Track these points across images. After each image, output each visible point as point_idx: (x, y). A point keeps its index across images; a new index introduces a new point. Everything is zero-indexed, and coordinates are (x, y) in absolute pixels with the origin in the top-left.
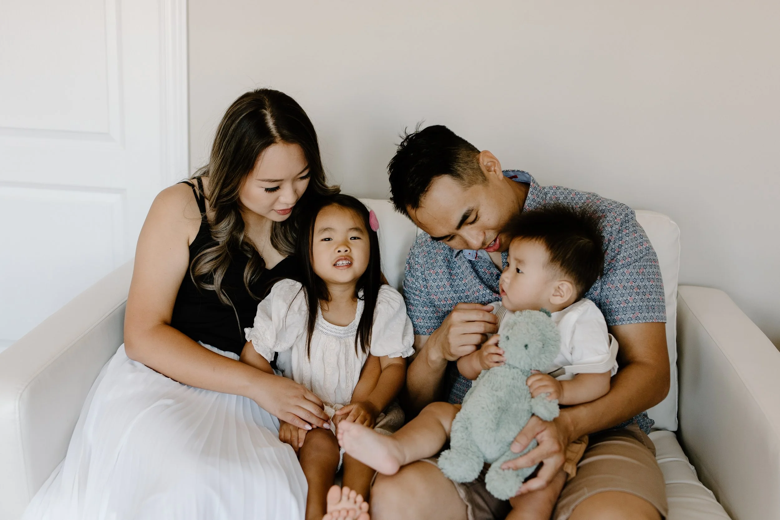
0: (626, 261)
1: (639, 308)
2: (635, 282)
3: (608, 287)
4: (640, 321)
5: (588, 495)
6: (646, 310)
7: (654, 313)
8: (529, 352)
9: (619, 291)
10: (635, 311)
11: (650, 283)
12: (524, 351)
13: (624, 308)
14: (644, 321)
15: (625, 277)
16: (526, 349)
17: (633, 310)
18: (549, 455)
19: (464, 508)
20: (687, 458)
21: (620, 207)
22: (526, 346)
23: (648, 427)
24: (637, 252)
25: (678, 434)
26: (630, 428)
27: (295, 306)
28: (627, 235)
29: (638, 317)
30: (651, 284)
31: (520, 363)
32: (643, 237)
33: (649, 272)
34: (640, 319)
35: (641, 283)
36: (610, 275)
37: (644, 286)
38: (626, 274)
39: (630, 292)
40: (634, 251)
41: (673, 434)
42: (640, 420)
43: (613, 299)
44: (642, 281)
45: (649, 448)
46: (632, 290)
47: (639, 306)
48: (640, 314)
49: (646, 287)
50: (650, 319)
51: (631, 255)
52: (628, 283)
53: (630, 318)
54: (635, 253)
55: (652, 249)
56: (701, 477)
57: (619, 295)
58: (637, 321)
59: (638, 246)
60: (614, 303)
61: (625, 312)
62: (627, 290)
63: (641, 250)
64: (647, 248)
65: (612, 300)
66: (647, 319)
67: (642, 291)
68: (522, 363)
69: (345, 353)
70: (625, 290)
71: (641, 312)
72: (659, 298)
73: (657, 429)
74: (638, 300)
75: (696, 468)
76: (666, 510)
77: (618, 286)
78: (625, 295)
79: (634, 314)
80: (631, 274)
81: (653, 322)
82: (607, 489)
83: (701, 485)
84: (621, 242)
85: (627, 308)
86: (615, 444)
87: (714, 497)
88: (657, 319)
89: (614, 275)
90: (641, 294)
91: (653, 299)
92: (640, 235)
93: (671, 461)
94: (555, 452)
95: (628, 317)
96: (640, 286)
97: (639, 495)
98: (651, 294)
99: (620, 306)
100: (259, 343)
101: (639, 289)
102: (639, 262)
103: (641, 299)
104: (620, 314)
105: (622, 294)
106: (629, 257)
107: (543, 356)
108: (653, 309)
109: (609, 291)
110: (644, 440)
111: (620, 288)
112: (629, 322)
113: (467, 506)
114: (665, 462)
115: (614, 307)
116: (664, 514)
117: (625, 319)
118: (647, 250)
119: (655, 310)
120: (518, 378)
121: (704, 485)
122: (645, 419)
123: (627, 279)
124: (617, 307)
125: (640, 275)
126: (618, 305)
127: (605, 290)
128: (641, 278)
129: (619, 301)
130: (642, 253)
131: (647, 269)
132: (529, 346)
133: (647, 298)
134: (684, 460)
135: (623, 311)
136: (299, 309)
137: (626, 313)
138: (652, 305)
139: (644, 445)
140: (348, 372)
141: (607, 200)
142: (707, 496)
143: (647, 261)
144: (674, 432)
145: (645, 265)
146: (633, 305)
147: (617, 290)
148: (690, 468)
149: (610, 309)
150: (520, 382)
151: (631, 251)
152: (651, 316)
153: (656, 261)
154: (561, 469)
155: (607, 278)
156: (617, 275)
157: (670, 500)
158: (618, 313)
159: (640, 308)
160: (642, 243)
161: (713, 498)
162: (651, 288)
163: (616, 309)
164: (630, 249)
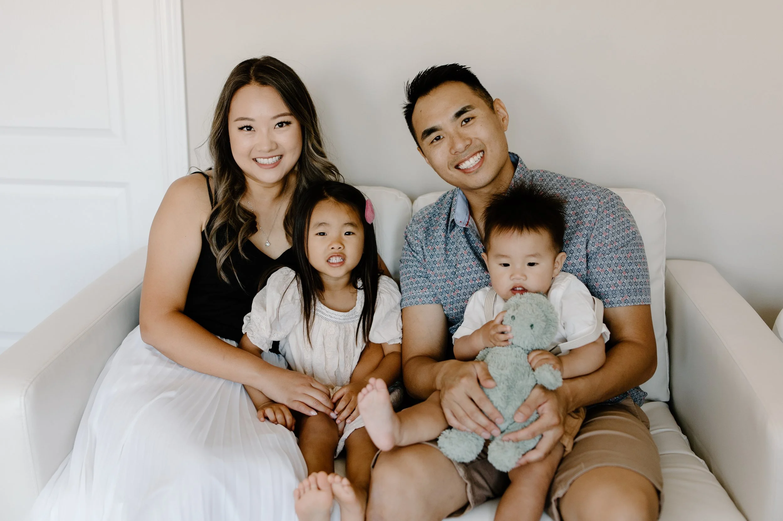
0: (614, 245)
1: (627, 292)
2: (623, 266)
3: (597, 271)
4: (629, 304)
5: (584, 470)
6: (634, 293)
7: (641, 296)
8: (534, 332)
9: (608, 275)
10: (624, 294)
11: (638, 266)
12: (529, 331)
13: (614, 291)
14: (632, 304)
15: (613, 261)
16: (532, 329)
17: (622, 293)
18: (549, 428)
19: (464, 485)
20: (680, 428)
21: (604, 191)
22: (532, 326)
23: (642, 400)
24: (624, 237)
25: (671, 404)
26: (625, 402)
27: (289, 296)
28: (614, 220)
29: (627, 300)
30: (639, 268)
31: (524, 342)
32: (629, 221)
33: (636, 256)
34: (628, 302)
35: (629, 267)
36: (599, 260)
37: (632, 270)
38: (615, 258)
39: (619, 276)
40: (621, 235)
41: (666, 405)
42: (634, 394)
43: (603, 282)
44: (630, 265)
45: (643, 422)
46: (620, 274)
47: (627, 290)
48: (629, 297)
49: (633, 271)
50: (638, 301)
51: (618, 239)
52: (617, 267)
53: (619, 301)
54: (622, 237)
55: (638, 233)
56: (693, 447)
57: (609, 279)
58: (626, 304)
59: (625, 231)
60: (604, 286)
61: (614, 295)
62: (616, 273)
63: (628, 234)
64: (633, 232)
65: (602, 284)
66: (635, 302)
67: (630, 275)
68: (526, 343)
69: (345, 338)
70: (614, 274)
71: (629, 295)
72: (645, 281)
73: (650, 401)
74: (627, 284)
75: (688, 438)
76: (661, 484)
77: (608, 270)
78: (614, 278)
79: (623, 297)
80: (619, 259)
81: (641, 305)
82: (604, 464)
83: (693, 455)
84: (608, 226)
85: (617, 292)
86: (610, 419)
87: (706, 466)
88: (644, 301)
89: (603, 260)
90: (629, 278)
91: (640, 283)
92: (627, 219)
93: (665, 432)
94: (554, 426)
95: (618, 300)
96: (628, 270)
97: (634, 469)
98: (638, 278)
99: (609, 289)
100: (254, 334)
101: (627, 273)
102: (626, 246)
103: (629, 283)
104: (609, 297)
105: (611, 278)
106: (616, 242)
107: (544, 336)
108: (641, 292)
109: (599, 274)
110: (638, 414)
111: (609, 272)
112: (618, 305)
113: (466, 484)
114: (657, 434)
115: (604, 290)
116: (659, 487)
117: (614, 302)
118: (633, 234)
119: (642, 293)
120: (521, 356)
121: (696, 454)
122: (639, 392)
123: (616, 263)
124: (607, 290)
125: (628, 259)
126: (608, 289)
127: (594, 274)
128: (629, 262)
129: (608, 285)
130: (629, 237)
131: (634, 254)
132: (534, 326)
133: (635, 281)
134: (676, 430)
135: (612, 294)
136: (293, 298)
137: (616, 296)
138: (640, 288)
139: (639, 419)
140: (347, 357)
141: (592, 185)
142: (700, 466)
143: (635, 245)
144: (666, 402)
145: (632, 249)
146: (622, 288)
147: (607, 273)
148: (682, 438)
149: (600, 292)
150: (523, 359)
151: (618, 235)
152: (639, 299)
153: (642, 245)
154: (558, 442)
155: (596, 262)
156: (605, 259)
157: (664, 471)
158: (608, 297)
159: (629, 292)
160: (629, 227)
161: (706, 468)
162: (638, 271)
163: (606, 292)
164: (616, 233)
